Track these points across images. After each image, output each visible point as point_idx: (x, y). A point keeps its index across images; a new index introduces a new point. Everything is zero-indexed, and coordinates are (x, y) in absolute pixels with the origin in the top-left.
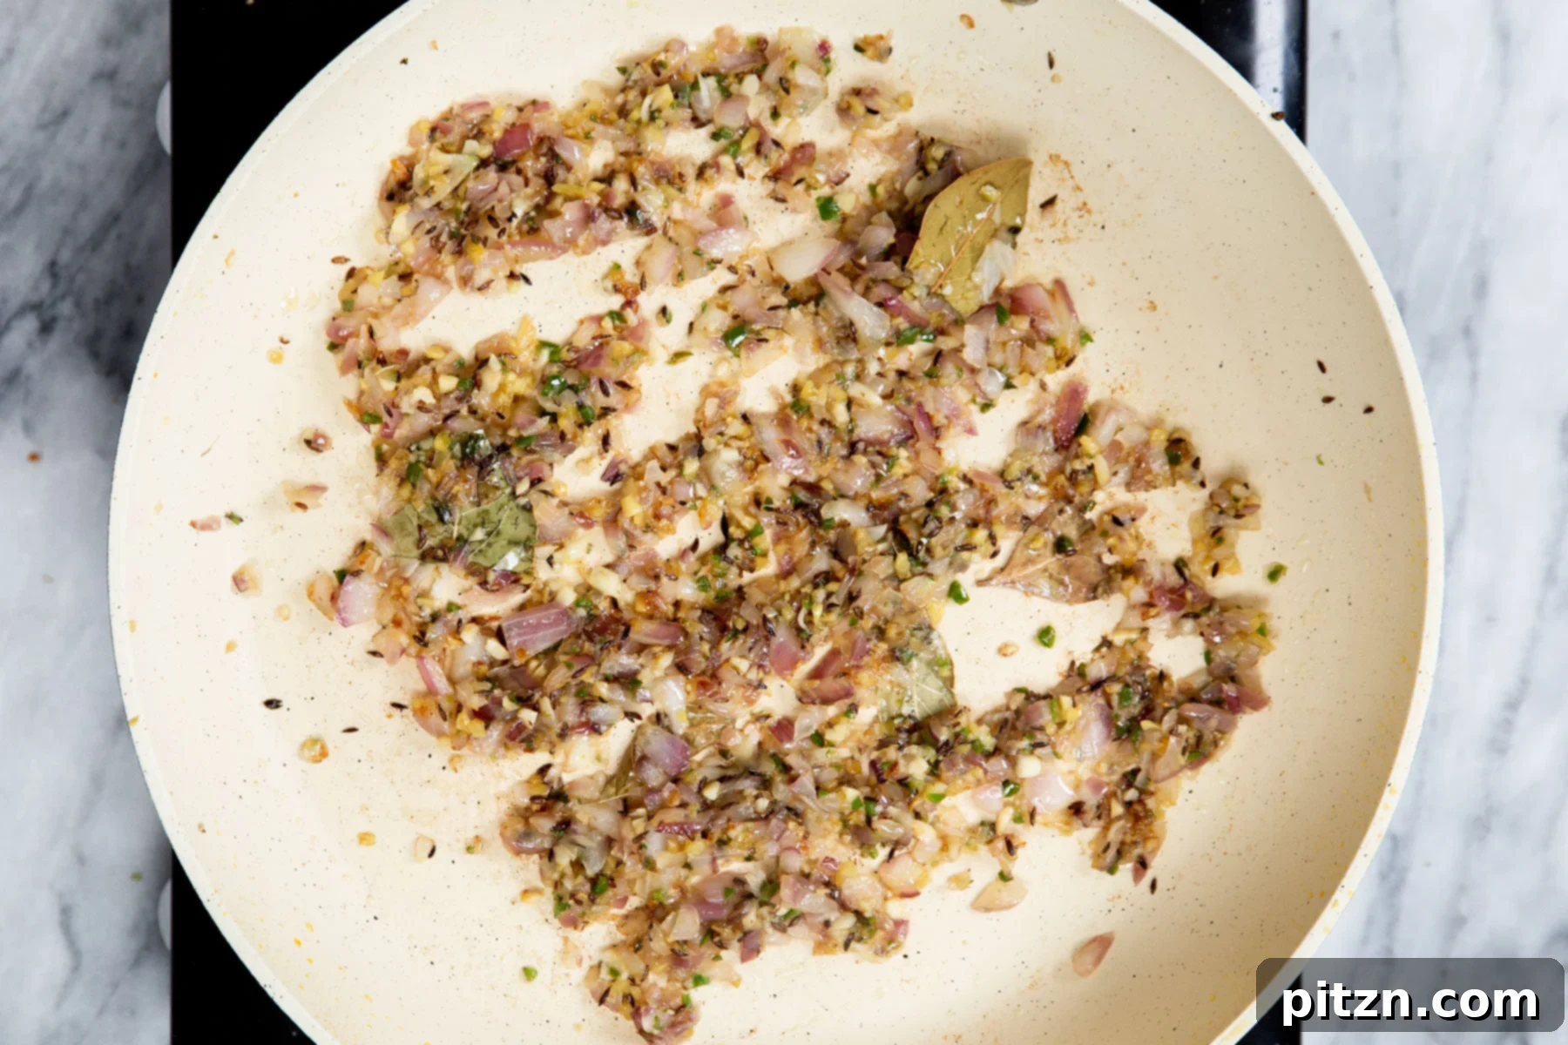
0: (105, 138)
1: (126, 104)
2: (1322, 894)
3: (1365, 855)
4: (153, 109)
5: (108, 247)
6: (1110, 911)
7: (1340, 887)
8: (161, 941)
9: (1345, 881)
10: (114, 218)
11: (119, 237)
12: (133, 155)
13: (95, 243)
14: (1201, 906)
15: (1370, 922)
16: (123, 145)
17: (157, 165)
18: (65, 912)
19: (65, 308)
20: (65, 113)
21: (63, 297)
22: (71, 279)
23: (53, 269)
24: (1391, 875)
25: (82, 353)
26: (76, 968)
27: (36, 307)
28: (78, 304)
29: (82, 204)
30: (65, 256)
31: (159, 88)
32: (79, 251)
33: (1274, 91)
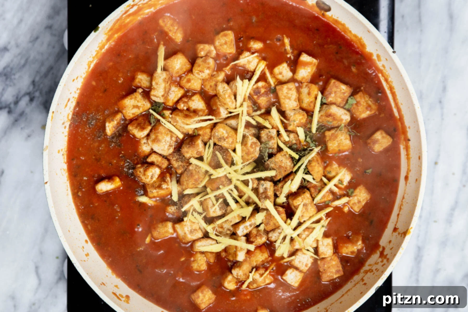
0: (49, 45)
1: (55, 35)
4: (62, 37)
5: (50, 76)
8: (64, 276)
10: (51, 68)
11: (53, 74)
12: (57, 50)
13: (46, 75)
15: (412, 272)
16: (54, 47)
17: (63, 53)
18: (37, 268)
19: (37, 94)
20: (37, 38)
21: (36, 91)
22: (39, 86)
23: (33, 83)
24: (418, 258)
25: (42, 107)
26: (40, 284)
27: (29, 94)
28: (41, 93)
29: (42, 64)
30: (37, 79)
31: (64, 31)
32: (41, 77)
33: (385, 32)
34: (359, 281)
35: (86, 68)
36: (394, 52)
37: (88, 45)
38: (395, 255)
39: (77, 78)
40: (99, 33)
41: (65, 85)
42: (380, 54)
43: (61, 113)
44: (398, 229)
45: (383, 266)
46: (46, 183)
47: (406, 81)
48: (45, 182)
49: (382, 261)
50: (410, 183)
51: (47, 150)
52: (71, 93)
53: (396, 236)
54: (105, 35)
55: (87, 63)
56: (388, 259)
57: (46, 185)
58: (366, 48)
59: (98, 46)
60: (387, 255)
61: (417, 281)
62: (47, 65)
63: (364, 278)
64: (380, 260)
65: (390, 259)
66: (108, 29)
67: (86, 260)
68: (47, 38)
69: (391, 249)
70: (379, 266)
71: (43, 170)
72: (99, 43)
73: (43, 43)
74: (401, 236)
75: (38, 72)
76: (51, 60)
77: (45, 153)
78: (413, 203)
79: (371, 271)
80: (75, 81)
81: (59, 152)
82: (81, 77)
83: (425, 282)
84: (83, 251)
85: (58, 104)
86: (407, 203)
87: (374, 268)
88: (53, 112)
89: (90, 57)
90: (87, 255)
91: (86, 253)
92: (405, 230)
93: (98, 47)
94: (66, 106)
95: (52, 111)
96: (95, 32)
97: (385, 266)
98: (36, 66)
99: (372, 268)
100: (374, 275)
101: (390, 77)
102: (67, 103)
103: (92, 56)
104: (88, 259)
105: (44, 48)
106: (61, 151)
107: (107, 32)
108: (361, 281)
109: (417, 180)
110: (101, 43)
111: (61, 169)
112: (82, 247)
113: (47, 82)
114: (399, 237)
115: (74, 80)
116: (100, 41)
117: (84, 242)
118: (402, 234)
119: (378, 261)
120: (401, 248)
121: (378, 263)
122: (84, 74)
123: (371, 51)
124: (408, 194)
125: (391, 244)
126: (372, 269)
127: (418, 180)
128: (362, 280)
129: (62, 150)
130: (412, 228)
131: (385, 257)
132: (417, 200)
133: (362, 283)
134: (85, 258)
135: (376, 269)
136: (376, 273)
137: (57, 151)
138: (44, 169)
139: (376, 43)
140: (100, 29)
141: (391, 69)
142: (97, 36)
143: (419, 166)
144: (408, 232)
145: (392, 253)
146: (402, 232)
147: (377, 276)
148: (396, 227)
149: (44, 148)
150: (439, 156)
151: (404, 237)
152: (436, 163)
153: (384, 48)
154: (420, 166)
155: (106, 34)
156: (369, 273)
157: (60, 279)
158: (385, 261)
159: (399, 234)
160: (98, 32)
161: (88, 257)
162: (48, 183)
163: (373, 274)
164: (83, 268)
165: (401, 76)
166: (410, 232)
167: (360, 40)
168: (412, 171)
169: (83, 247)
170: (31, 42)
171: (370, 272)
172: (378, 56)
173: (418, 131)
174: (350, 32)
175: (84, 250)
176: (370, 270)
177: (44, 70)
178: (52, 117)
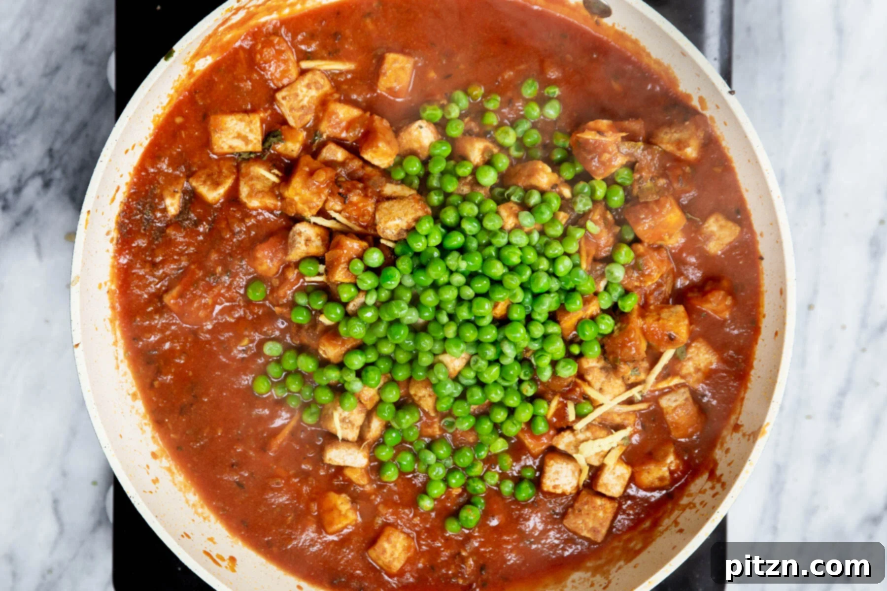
0: (80, 81)
1: (91, 63)
5: (81, 141)
8: (107, 518)
10: (84, 125)
11: (87, 136)
12: (95, 90)
13: (74, 139)
16: (89, 86)
17: (107, 96)
18: (56, 502)
19: (57, 174)
20: (57, 68)
21: (56, 168)
22: (61, 158)
23: (50, 153)
24: (777, 487)
25: (66, 199)
26: (61, 532)
27: (41, 173)
28: (64, 172)
29: (67, 117)
30: (58, 146)
31: (109, 55)
32: (65, 143)
33: (715, 59)
34: (671, 526)
35: (149, 129)
36: (732, 92)
37: (154, 85)
38: (737, 476)
39: (133, 147)
40: (174, 62)
41: (110, 160)
42: (704, 96)
43: (103, 213)
44: (742, 426)
45: (714, 496)
46: (77, 345)
47: (755, 147)
48: (75, 343)
49: (713, 488)
50: (763, 340)
51: (78, 284)
52: (121, 176)
53: (739, 439)
54: (186, 66)
55: (152, 118)
56: (723, 485)
57: (76, 350)
58: (678, 86)
59: (171, 85)
60: (722, 475)
61: (775, 529)
62: (76, 119)
63: (679, 520)
64: (709, 484)
65: (727, 483)
66: (191, 54)
67: (153, 491)
68: (76, 69)
69: (729, 464)
70: (707, 497)
71: (71, 321)
72: (175, 81)
73: (68, 78)
74: (749, 440)
75: (58, 133)
76: (84, 111)
77: (74, 289)
78: (770, 378)
79: (692, 505)
80: (130, 151)
81: (100, 286)
82: (141, 145)
84: (148, 473)
85: (98, 197)
86: (759, 377)
87: (697, 501)
88: (89, 212)
89: (158, 107)
90: (156, 481)
91: (154, 478)
92: (756, 429)
93: (172, 88)
94: (113, 200)
95: (88, 209)
96: (166, 59)
97: (717, 497)
98: (55, 121)
99: (694, 499)
100: (698, 513)
101: (724, 140)
102: (115, 195)
103: (160, 106)
104: (157, 488)
105: (71, 87)
106: (103, 285)
107: (188, 59)
108: (674, 525)
109: (776, 334)
110: (178, 80)
111: (105, 320)
112: (145, 467)
113: (77, 152)
114: (744, 441)
115: (127, 151)
116: (176, 78)
117: (150, 456)
118: (749, 436)
119: (704, 488)
120: (748, 463)
121: (705, 490)
122: (147, 139)
123: (688, 92)
124: (760, 361)
125: (729, 455)
126: (694, 502)
127: (779, 334)
128: (676, 523)
129: (106, 284)
130: (768, 424)
131: (719, 480)
132: (778, 371)
133: (674, 529)
134: (152, 487)
135: (701, 503)
136: (702, 511)
137: (97, 286)
138: (72, 319)
139: (698, 76)
140: (175, 55)
141: (725, 124)
142: (171, 66)
143: (780, 307)
144: (761, 432)
145: (730, 472)
146: (749, 432)
147: (703, 515)
148: (739, 422)
149: (72, 279)
150: (815, 292)
151: (754, 442)
152: (810, 307)
153: (713, 84)
154: (783, 307)
155: (186, 63)
156: (688, 510)
157: (99, 523)
158: (718, 487)
159: (744, 435)
160: (171, 60)
161: (157, 485)
162: (80, 346)
163: (697, 511)
164: (148, 504)
165: (746, 137)
166: (764, 433)
167: (667, 70)
168: (767, 316)
169: (148, 467)
170: (45, 75)
171: (691, 508)
172: (701, 100)
173: (779, 242)
174: (649, 55)
175: (149, 471)
176: (690, 503)
177: (70, 128)
178: (87, 221)
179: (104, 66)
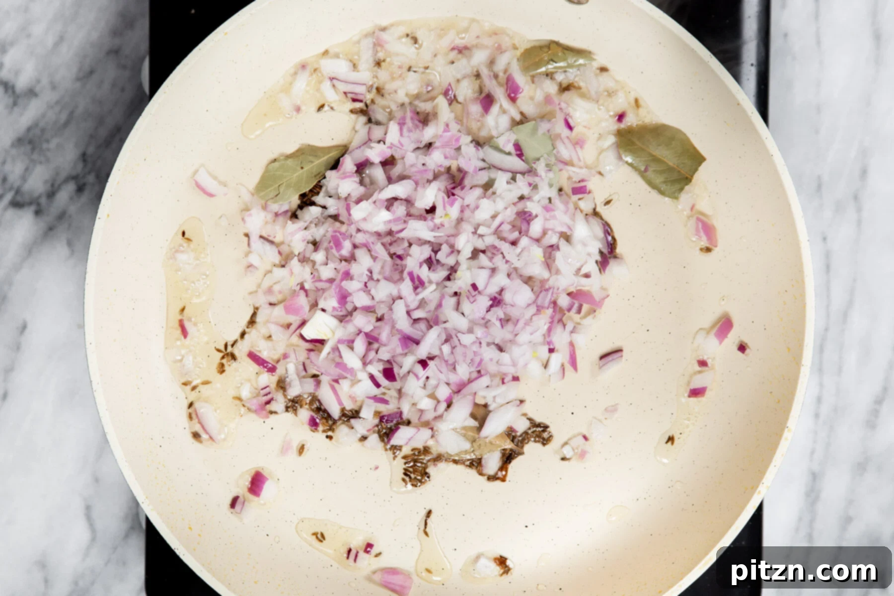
0: (114, 85)
1: (124, 67)
2: (752, 488)
3: (775, 466)
5: (115, 145)
6: (638, 500)
7: (761, 484)
8: (140, 524)
9: (764, 480)
10: (117, 130)
12: (129, 94)
13: (107, 142)
14: (687, 496)
15: (800, 519)
16: (123, 90)
17: (141, 101)
18: (88, 508)
19: (91, 178)
20: (92, 72)
21: (89, 173)
22: (94, 163)
23: (84, 157)
24: (812, 494)
26: (93, 539)
27: (75, 178)
28: (97, 177)
29: (101, 121)
30: (91, 150)
31: (143, 59)
32: (98, 147)
33: (752, 65)
61: (810, 537)
62: (110, 123)
68: (111, 72)
73: (102, 82)
75: (92, 137)
76: (118, 114)
83: (826, 539)
98: (89, 125)
105: (104, 91)
157: (132, 528)
170: (78, 79)
179: (138, 71)
